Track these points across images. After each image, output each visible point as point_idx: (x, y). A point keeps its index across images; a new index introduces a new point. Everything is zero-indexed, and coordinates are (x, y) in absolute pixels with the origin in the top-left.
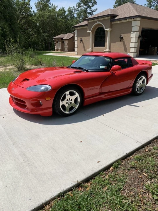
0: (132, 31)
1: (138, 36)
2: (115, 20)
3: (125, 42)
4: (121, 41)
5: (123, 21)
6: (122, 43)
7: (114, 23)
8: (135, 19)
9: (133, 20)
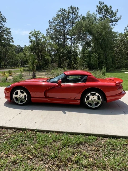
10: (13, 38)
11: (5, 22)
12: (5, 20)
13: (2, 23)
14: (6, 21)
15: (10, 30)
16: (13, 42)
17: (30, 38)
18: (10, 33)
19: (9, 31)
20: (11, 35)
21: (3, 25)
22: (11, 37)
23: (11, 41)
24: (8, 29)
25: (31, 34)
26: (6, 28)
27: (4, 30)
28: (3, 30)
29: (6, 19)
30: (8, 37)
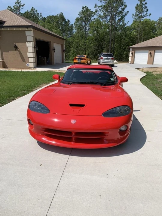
0: (28, 41)
1: (34, 47)
2: (4, 27)
3: (21, 51)
4: (16, 50)
5: (14, 29)
6: (17, 52)
7: (3, 29)
8: (28, 29)
9: (26, 29)
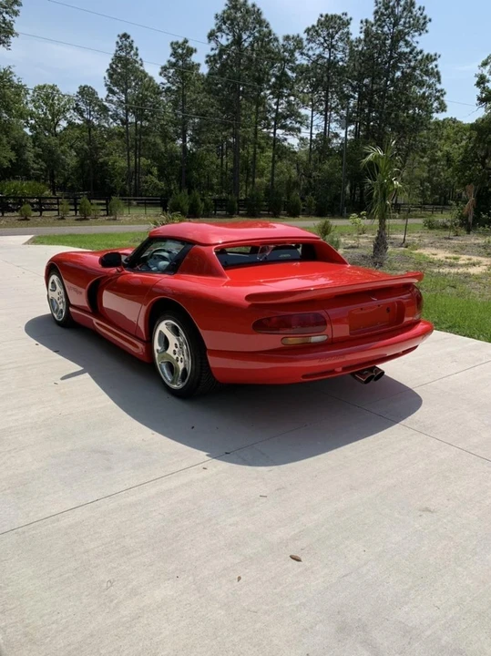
10: (442, 95)
11: (420, 34)
12: (425, 23)
13: (408, 38)
14: (427, 28)
15: (435, 59)
16: (443, 108)
17: (483, 83)
18: (438, 73)
19: (430, 67)
20: (439, 80)
21: (411, 45)
22: (439, 91)
23: (436, 104)
24: (430, 59)
25: (488, 67)
26: (419, 57)
27: (412, 64)
28: (410, 67)
29: (427, 19)
30: (424, 93)
